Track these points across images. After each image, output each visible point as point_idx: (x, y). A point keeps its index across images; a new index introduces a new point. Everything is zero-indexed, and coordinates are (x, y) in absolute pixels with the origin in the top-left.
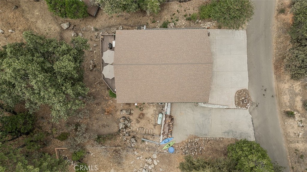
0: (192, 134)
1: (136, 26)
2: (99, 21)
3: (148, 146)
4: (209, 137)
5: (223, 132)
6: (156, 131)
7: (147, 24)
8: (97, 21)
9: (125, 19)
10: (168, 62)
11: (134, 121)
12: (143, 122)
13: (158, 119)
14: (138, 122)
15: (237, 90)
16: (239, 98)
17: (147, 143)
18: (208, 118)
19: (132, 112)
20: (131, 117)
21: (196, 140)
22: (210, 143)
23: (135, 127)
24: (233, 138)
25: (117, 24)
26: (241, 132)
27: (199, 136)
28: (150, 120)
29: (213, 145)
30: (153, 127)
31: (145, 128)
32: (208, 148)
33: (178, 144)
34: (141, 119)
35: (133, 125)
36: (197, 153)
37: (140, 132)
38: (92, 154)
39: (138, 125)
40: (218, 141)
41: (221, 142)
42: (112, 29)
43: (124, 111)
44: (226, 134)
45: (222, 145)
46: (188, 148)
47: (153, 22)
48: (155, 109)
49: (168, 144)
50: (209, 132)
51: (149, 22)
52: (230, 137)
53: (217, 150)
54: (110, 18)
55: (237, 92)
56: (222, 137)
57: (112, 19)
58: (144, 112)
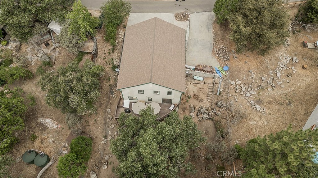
0: (211, 54)
1: (110, 96)
2: (96, 135)
3: (224, 89)
4: (212, 41)
5: (208, 32)
6: (210, 81)
7: (110, 86)
8: (96, 137)
9: (101, 106)
10: (152, 44)
11: (201, 104)
12: (202, 96)
13: (199, 81)
14: (202, 100)
15: (175, 19)
16: (182, 18)
17: (221, 90)
18: (197, 41)
19: (192, 105)
20: (197, 107)
21: (215, 50)
22: (218, 41)
23: (207, 103)
24: (212, 25)
25: (104, 115)
26: (207, 20)
27: (212, 49)
28: (200, 88)
29: (219, 39)
30: (206, 85)
31: (207, 92)
32: (222, 43)
33: (220, 64)
34: (198, 97)
35: (205, 105)
36: (227, 51)
37: (211, 98)
38: (237, 142)
39: (205, 100)
40: (215, 35)
41: (216, 33)
42: (107, 121)
43: (191, 114)
44: (210, 30)
45: (219, 32)
46: (223, 56)
47: (110, 81)
48: (189, 83)
49: (221, 71)
50: (208, 41)
51: (108, 84)
52: (212, 27)
53: (223, 36)
54: (97, 123)
55: (176, 19)
56: (212, 33)
57: (98, 121)
58: (192, 94)
